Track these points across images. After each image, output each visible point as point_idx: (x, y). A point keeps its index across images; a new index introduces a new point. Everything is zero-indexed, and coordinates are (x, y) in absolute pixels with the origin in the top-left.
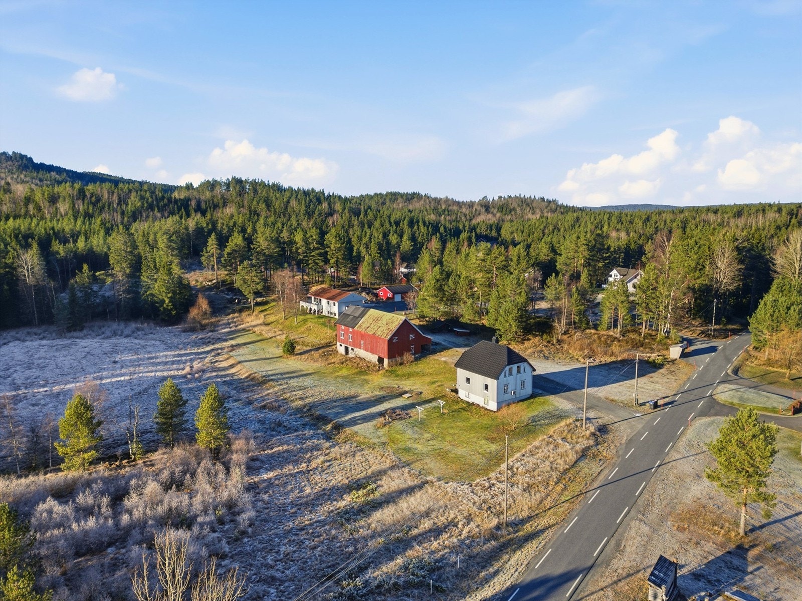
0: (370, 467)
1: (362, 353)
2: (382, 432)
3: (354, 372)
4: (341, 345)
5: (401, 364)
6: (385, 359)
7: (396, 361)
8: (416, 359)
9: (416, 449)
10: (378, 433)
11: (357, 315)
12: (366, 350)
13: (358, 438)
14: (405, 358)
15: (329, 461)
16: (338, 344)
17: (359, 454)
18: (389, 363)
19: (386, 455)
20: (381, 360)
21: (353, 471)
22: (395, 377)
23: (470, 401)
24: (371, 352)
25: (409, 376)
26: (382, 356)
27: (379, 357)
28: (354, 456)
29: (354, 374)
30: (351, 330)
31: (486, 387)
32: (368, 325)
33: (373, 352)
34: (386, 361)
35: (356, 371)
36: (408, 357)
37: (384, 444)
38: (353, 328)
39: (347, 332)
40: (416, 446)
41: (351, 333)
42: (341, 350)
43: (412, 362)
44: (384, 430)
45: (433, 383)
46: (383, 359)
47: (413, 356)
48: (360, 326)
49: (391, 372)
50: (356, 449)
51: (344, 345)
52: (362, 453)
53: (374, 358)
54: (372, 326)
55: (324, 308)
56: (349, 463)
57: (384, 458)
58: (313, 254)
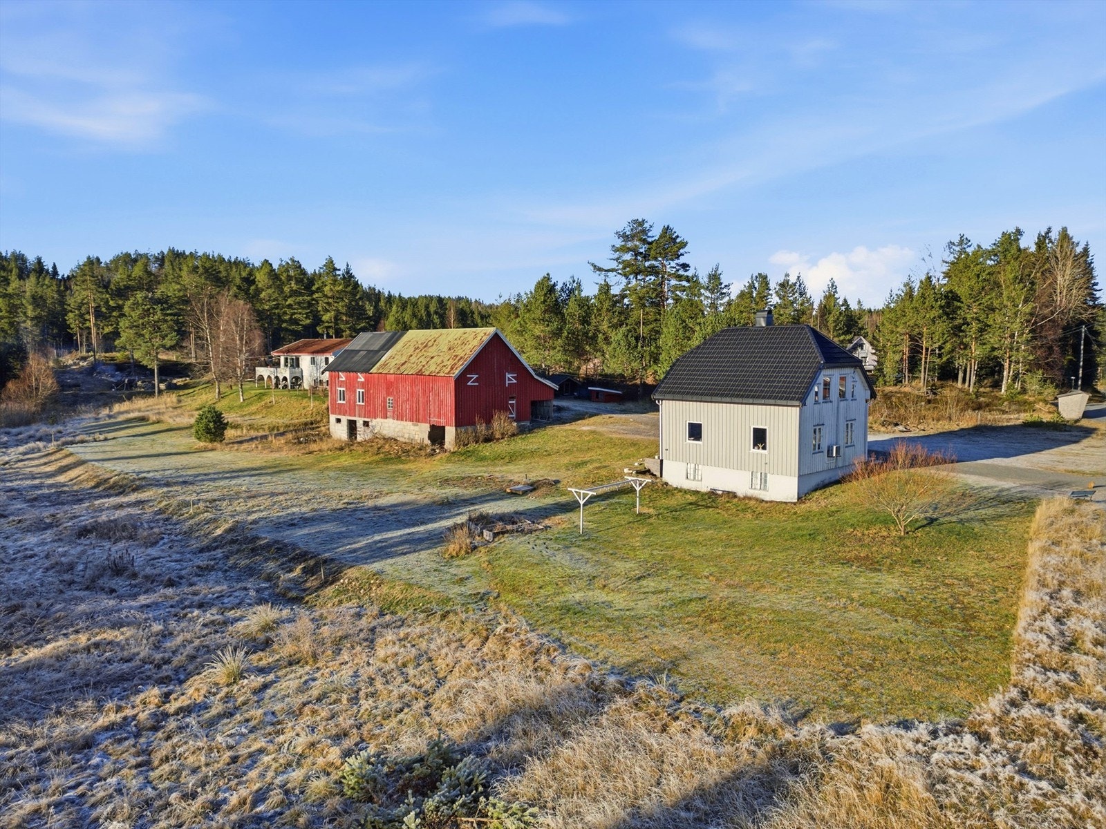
0: (440, 682)
1: (388, 426)
2: (465, 567)
3: (368, 460)
4: (338, 421)
5: (488, 440)
6: (447, 428)
7: (475, 431)
8: (522, 431)
9: (609, 605)
10: (453, 571)
11: (376, 347)
12: (399, 417)
13: (385, 589)
14: (496, 425)
15: (262, 671)
16: (333, 418)
17: (390, 636)
18: (457, 437)
19: (499, 630)
20: (437, 435)
21: (366, 704)
22: (476, 461)
23: (704, 488)
24: (411, 420)
25: (513, 458)
26: (441, 422)
27: (433, 427)
28: (371, 643)
29: (370, 463)
30: (361, 378)
31: (760, 437)
32: (404, 359)
33: (415, 418)
34: (450, 432)
35: (377, 458)
36: (502, 423)
37: (483, 597)
38: (367, 371)
39: (351, 386)
40: (602, 596)
41: (363, 385)
42: (339, 431)
43: (513, 435)
44: (472, 559)
45: (579, 465)
46: (443, 428)
47: (515, 424)
48: (385, 365)
49: (463, 453)
50: (374, 623)
51: (344, 419)
52: (402, 632)
53: (419, 432)
54: (413, 359)
55: (306, 374)
56: (347, 672)
57: (492, 644)
58: (290, 301)
